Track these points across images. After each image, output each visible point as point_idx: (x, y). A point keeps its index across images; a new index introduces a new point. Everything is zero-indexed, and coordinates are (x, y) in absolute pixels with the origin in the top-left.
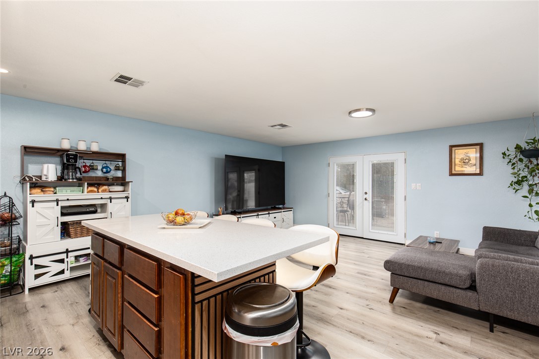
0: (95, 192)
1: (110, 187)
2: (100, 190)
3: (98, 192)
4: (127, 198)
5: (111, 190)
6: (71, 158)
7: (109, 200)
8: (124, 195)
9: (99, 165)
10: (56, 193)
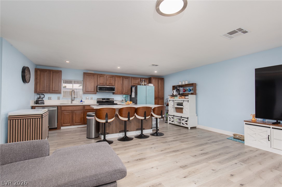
3: (181, 98)
5: (186, 98)
6: (176, 88)
10: (174, 98)
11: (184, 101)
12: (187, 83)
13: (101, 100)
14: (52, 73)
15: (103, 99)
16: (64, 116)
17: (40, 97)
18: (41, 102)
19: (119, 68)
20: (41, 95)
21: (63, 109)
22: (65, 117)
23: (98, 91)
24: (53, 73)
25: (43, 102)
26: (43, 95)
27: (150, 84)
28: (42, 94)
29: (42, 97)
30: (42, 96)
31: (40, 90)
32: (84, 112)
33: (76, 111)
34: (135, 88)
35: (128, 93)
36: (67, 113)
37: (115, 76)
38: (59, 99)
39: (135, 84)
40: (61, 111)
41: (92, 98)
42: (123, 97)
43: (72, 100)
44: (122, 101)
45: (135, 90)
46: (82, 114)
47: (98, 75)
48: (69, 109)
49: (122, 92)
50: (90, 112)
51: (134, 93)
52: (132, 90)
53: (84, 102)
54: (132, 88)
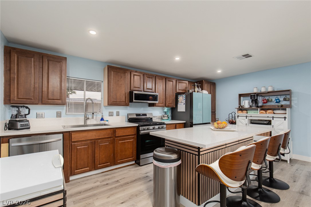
0: (264, 113)
1: (274, 111)
2: (267, 113)
3: (266, 114)
4: (285, 118)
5: (275, 113)
6: (253, 97)
7: (272, 118)
8: (283, 116)
9: (274, 99)
10: (247, 113)
11: (273, 117)
12: (270, 89)
13: (135, 116)
14: (46, 60)
15: (137, 115)
16: (77, 152)
17: (19, 112)
18: (22, 125)
19: (177, 59)
20: (21, 109)
21: (75, 137)
22: (78, 156)
23: (134, 101)
24: (48, 61)
25: (27, 125)
26: (27, 108)
27: (204, 90)
28: (24, 106)
29: (22, 114)
30: (24, 111)
31: (20, 97)
32: (114, 141)
33: (99, 141)
34: (185, 97)
35: (172, 104)
36: (83, 145)
37: (156, 76)
38: (60, 116)
39: (181, 91)
40: (70, 143)
41: (118, 114)
42: (164, 111)
43: (86, 118)
44: (163, 118)
45: (185, 100)
46: (110, 146)
47: (131, 72)
48: (86, 137)
49: (165, 103)
50: (124, 140)
51: (184, 104)
52: (179, 100)
53: (107, 121)
54: (179, 97)
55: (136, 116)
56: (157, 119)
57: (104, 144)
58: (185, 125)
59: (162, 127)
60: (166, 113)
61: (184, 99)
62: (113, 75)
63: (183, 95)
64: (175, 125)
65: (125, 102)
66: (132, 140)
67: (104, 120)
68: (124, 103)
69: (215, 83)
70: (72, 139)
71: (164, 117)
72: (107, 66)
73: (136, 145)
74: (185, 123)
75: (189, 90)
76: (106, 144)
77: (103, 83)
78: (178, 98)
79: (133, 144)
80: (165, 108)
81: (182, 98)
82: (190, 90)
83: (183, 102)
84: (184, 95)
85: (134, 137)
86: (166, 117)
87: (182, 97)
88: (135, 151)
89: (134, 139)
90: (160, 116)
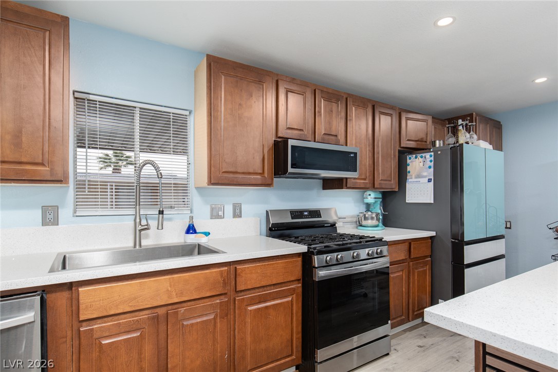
15: (295, 214)
16: (99, 359)
21: (91, 303)
23: (290, 170)
27: (482, 141)
32: (232, 307)
33: (182, 310)
34: (432, 158)
35: (390, 181)
36: (123, 330)
37: (347, 99)
38: (55, 222)
39: (412, 144)
40: (75, 328)
41: (238, 211)
42: (366, 201)
43: (139, 228)
44: (364, 223)
45: (432, 169)
46: (218, 325)
47: (277, 81)
48: (135, 299)
49: (371, 177)
50: (265, 301)
51: (430, 180)
52: (409, 168)
53: (207, 234)
54: (408, 161)
55: (293, 218)
56: (349, 226)
57: (199, 320)
58: (432, 243)
59: (377, 253)
60: (368, 207)
61: (430, 167)
62: (225, 88)
63: (423, 155)
64: (407, 244)
65: (260, 174)
66: (289, 299)
67: (197, 231)
68: (259, 177)
69: (500, 122)
70: (81, 312)
71: (366, 218)
72: (205, 58)
73: (300, 314)
74: (431, 238)
75: (435, 141)
76: (205, 318)
77: (192, 115)
78: (406, 165)
79: (292, 310)
80: (368, 192)
81: (421, 164)
82: (437, 142)
83: (425, 174)
84: (428, 155)
85: (294, 289)
86: (372, 218)
87: (421, 160)
88: (297, 333)
89: (294, 296)
90: (352, 217)
